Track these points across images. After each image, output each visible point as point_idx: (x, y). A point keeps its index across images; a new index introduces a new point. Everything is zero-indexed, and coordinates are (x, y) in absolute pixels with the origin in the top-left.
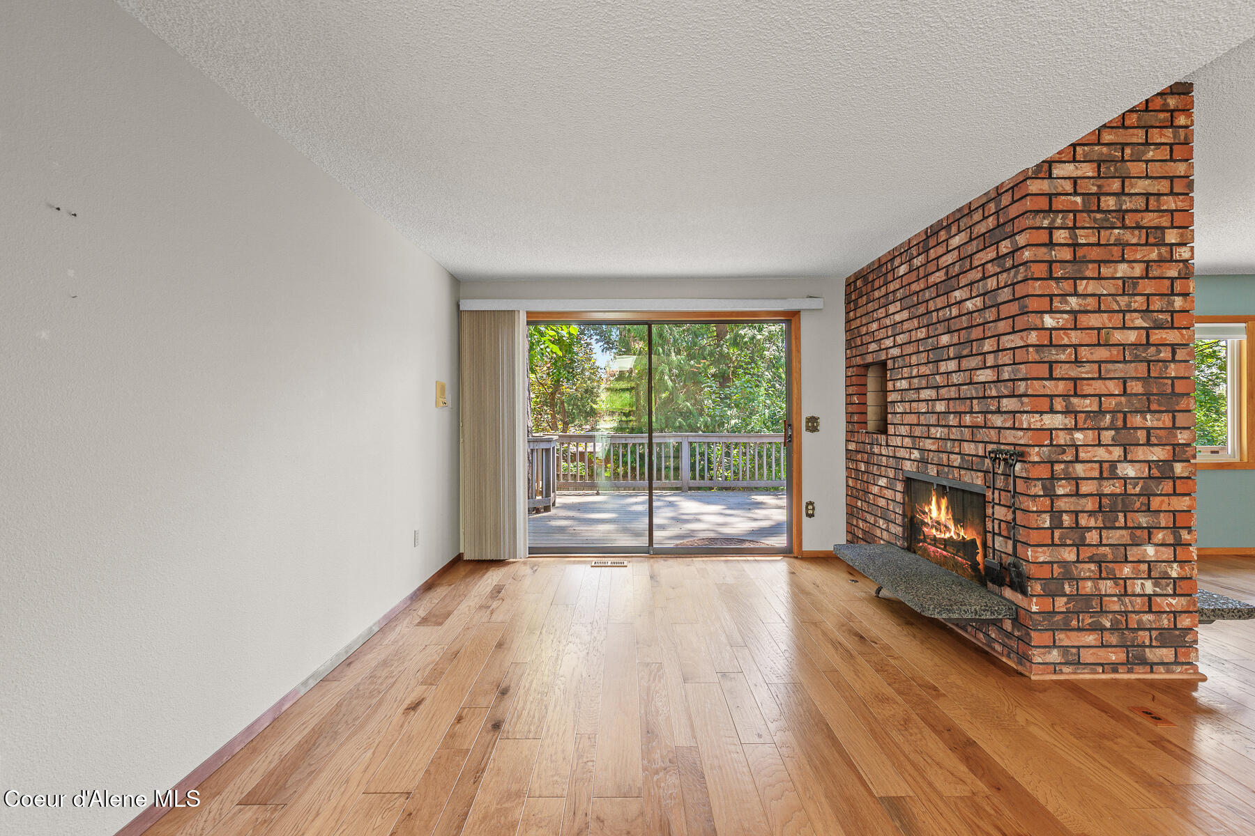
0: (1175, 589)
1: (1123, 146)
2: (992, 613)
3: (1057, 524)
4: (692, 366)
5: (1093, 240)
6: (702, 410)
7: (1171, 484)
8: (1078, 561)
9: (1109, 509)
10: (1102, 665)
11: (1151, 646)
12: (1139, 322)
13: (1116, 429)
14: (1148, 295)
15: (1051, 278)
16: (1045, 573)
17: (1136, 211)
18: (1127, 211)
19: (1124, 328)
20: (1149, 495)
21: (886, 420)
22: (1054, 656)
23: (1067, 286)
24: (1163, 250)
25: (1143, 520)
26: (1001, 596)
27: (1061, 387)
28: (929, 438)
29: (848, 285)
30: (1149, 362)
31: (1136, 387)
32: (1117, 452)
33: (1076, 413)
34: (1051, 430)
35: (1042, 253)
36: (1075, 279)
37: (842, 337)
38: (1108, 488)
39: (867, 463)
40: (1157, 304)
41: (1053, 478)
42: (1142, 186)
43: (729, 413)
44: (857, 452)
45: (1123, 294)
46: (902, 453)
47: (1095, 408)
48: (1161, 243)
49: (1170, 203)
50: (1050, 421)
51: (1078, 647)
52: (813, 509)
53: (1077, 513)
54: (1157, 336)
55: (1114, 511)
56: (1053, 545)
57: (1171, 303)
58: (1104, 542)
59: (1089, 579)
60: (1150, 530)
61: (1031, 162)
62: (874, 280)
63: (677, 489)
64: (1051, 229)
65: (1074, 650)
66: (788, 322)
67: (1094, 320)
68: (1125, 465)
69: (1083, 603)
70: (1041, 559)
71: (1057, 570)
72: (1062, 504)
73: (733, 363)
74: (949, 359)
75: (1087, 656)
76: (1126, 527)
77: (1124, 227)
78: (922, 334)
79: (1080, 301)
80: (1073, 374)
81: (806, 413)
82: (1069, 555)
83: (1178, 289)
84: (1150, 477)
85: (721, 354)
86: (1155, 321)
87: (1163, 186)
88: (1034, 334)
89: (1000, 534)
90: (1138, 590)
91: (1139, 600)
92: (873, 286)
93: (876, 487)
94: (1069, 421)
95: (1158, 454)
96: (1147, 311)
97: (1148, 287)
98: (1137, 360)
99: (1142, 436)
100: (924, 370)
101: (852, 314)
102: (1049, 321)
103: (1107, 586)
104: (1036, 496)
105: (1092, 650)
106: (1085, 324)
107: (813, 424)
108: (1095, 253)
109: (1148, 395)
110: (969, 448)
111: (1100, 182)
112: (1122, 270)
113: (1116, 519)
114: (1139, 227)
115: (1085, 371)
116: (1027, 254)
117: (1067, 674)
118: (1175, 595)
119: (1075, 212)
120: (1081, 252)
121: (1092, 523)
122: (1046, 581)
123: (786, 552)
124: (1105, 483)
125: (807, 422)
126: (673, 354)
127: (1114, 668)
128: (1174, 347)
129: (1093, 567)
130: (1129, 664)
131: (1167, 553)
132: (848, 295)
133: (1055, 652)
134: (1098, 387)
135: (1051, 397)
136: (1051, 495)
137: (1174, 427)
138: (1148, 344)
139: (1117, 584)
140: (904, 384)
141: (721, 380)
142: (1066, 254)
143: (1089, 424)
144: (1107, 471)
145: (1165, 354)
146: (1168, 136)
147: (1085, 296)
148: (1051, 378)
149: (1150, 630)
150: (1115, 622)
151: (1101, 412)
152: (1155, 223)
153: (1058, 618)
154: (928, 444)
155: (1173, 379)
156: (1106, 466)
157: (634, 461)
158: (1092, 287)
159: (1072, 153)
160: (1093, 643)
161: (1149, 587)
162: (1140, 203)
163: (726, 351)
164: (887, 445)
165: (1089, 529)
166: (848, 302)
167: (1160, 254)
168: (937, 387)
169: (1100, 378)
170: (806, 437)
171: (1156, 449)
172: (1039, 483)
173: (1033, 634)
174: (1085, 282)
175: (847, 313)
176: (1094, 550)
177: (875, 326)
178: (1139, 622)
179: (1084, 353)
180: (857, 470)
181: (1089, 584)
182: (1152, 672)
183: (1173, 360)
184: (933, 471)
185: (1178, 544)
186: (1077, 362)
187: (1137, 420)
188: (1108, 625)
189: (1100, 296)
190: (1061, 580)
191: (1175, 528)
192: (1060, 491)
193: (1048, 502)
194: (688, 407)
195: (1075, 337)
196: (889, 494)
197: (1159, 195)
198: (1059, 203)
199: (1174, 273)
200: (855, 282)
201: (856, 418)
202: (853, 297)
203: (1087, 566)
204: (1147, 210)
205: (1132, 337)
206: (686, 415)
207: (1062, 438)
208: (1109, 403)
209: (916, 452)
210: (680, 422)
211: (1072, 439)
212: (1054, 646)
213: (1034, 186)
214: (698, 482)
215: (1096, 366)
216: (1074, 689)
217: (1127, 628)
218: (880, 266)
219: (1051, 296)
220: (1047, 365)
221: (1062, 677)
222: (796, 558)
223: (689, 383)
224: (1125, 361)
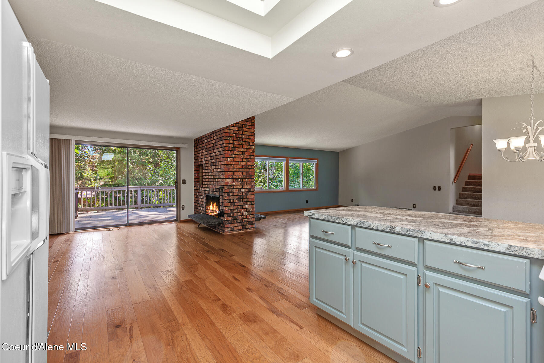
0: (251, 213)
1: (243, 125)
2: (218, 222)
3: (230, 202)
4: (141, 159)
5: (237, 143)
6: (146, 177)
7: (250, 193)
8: (234, 209)
9: (240, 198)
10: (238, 230)
11: (247, 225)
12: (245, 161)
13: (241, 182)
14: (247, 155)
15: (229, 150)
16: (227, 212)
17: (245, 138)
18: (243, 138)
19: (243, 161)
20: (246, 195)
21: (202, 180)
22: (229, 229)
23: (232, 152)
24: (250, 146)
25: (246, 200)
26: (221, 219)
27: (231, 173)
28: (210, 185)
29: (195, 141)
30: (247, 168)
31: (245, 174)
32: (241, 187)
33: (234, 179)
34: (229, 182)
35: (227, 145)
36: (234, 151)
37: (193, 156)
38: (240, 194)
39: (199, 192)
40: (248, 157)
41: (229, 192)
42: (246, 133)
43: (158, 178)
44: (196, 190)
45: (243, 155)
46: (206, 189)
47: (237, 178)
48: (249, 145)
49: (251, 137)
50: (229, 180)
51: (234, 227)
52: (184, 207)
53: (234, 199)
54: (249, 163)
55: (241, 199)
56: (229, 206)
57: (251, 157)
58: (239, 205)
59: (236, 213)
60: (247, 202)
61: (226, 126)
62: (200, 142)
63: (135, 208)
64: (229, 140)
65: (233, 228)
66: (177, 151)
67: (237, 160)
68: (243, 189)
69: (235, 218)
70: (227, 209)
71: (230, 211)
72: (231, 198)
73: (161, 157)
74: (214, 166)
75: (235, 228)
76: (243, 202)
77: (243, 141)
78: (209, 159)
79: (235, 156)
80: (233, 171)
81: (182, 179)
82: (232, 208)
83: (252, 154)
84: (247, 191)
85: (155, 154)
86: (248, 160)
87: (249, 134)
88: (226, 162)
89: (221, 206)
90: (245, 214)
91: (245, 216)
92: (200, 143)
93: (201, 199)
94: (233, 180)
95: (248, 187)
96: (247, 158)
97: (247, 154)
98: (245, 168)
99: (245, 183)
100: (210, 168)
101: (195, 150)
102: (229, 159)
103: (239, 214)
104: (226, 196)
105: (236, 227)
106: (235, 160)
107: (184, 182)
108: (237, 146)
109: (247, 175)
110: (217, 187)
111: (238, 131)
112: (242, 150)
113: (241, 200)
114: (245, 141)
115: (235, 170)
116: (225, 145)
117: (232, 233)
118: (251, 214)
119: (234, 137)
120: (235, 146)
121: (236, 201)
122: (227, 214)
123: (175, 221)
124: (239, 193)
125: (182, 181)
126: (132, 153)
127: (240, 230)
128: (251, 166)
129: (236, 210)
130: (243, 229)
131: (250, 206)
132: (195, 144)
133: (229, 228)
134: (238, 173)
135: (229, 175)
136: (229, 196)
137: (251, 182)
138: (247, 165)
139: (241, 213)
140: (206, 171)
141: (155, 165)
142: (232, 146)
143: (236, 181)
144: (239, 191)
145: (250, 167)
146: (250, 124)
147: (235, 155)
148: (229, 171)
149: (247, 222)
150: (240, 221)
151: (238, 179)
152: (248, 141)
153: (230, 221)
154: (210, 186)
155: (251, 172)
156: (239, 189)
157: (111, 200)
158: (237, 153)
159: (233, 125)
160: (236, 226)
161: (247, 213)
162: (246, 137)
163: (157, 152)
164: (203, 187)
165: (236, 202)
166: (195, 146)
167: (249, 147)
168: (212, 172)
169: (238, 171)
170: (182, 185)
171: (248, 186)
172: (227, 193)
173: (225, 225)
174: (235, 152)
175: (194, 149)
176: (237, 207)
177: (200, 155)
178: (245, 220)
179: (235, 166)
180: (196, 195)
181: (236, 214)
182: (247, 230)
183: (251, 168)
184: (211, 193)
185: (252, 204)
186: (234, 168)
187: (245, 180)
188: (239, 222)
189: (238, 155)
190: (230, 213)
191: (251, 202)
192: (231, 195)
193: (228, 197)
194: (139, 176)
195: (234, 163)
196: (203, 200)
197: (249, 135)
198: (231, 135)
199: (251, 151)
200: (196, 141)
201: (196, 180)
202: (196, 145)
203: (235, 210)
204: (247, 138)
205: (244, 163)
206: (139, 179)
207: (231, 184)
208: (240, 177)
209: (208, 188)
210: (136, 182)
211: (233, 184)
212: (229, 227)
213: (226, 131)
214: (144, 205)
215: (237, 169)
216: (233, 235)
217: (243, 222)
218: (202, 138)
219: (229, 154)
220: (228, 169)
221: (230, 233)
222: (179, 222)
223: (140, 166)
224: (243, 168)
